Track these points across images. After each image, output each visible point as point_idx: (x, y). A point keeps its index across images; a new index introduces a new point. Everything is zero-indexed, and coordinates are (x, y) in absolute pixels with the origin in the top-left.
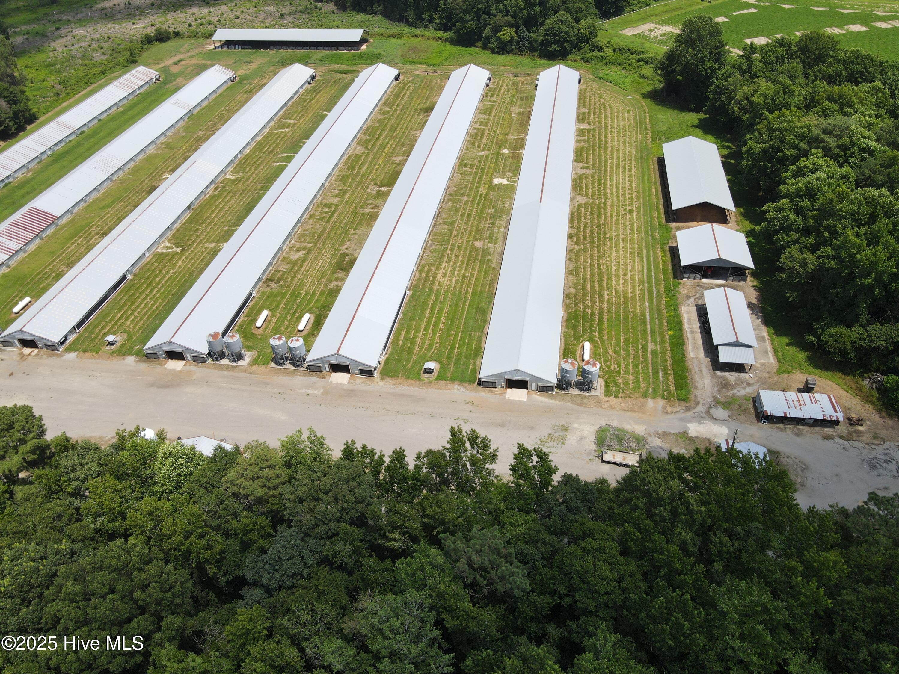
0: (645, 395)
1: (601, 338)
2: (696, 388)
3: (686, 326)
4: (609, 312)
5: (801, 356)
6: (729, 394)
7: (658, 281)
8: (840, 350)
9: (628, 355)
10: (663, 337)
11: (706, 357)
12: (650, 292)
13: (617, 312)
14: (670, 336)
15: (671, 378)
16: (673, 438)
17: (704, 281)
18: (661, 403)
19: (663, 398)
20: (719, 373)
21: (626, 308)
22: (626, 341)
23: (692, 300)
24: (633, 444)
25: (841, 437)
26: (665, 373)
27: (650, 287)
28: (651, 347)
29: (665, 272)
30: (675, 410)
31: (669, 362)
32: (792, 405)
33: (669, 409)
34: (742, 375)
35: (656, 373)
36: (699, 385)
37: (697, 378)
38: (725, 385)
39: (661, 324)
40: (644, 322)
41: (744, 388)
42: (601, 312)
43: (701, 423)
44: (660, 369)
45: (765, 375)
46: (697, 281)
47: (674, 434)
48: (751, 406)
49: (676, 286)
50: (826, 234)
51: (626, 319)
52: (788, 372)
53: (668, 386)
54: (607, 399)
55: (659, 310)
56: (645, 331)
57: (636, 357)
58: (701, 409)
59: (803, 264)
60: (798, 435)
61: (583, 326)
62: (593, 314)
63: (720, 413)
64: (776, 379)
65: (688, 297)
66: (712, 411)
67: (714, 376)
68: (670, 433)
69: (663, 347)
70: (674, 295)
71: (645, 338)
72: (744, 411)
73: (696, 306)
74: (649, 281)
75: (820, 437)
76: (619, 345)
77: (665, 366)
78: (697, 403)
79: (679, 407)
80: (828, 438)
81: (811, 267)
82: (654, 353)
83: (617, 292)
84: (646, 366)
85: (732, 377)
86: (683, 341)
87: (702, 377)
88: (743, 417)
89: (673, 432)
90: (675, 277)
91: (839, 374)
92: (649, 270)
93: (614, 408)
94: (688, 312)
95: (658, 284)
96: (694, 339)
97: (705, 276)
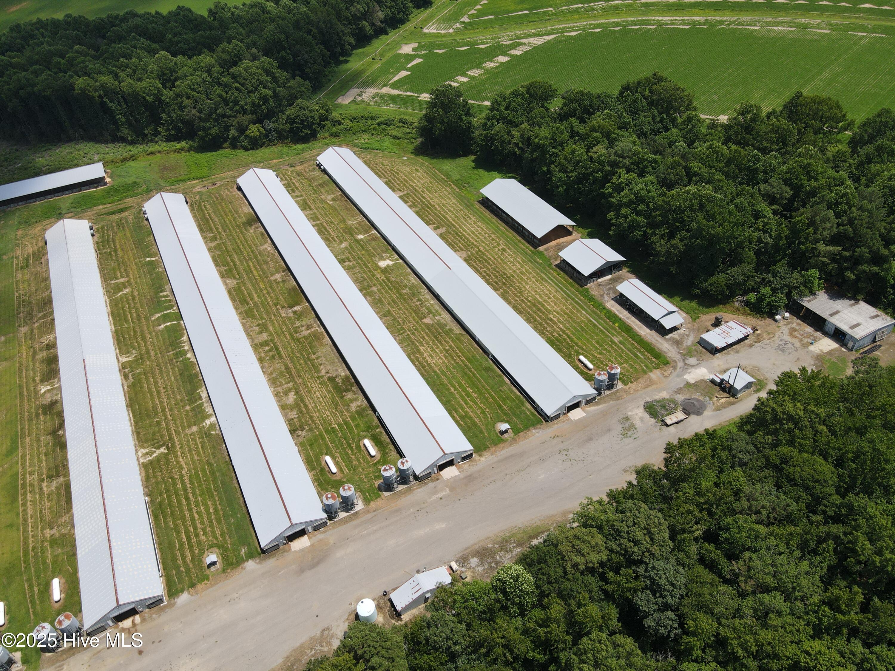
0: (645, 373)
1: (582, 349)
2: (665, 352)
3: (621, 316)
4: (568, 329)
5: (694, 304)
6: (684, 347)
7: (573, 293)
8: (720, 291)
9: (609, 352)
10: (616, 330)
11: (651, 330)
12: (577, 303)
13: (572, 326)
14: (618, 327)
15: (646, 353)
16: (685, 390)
17: (599, 280)
18: (658, 372)
19: (655, 368)
20: (667, 337)
21: (574, 321)
22: (598, 342)
23: (605, 296)
24: (673, 406)
25: (756, 342)
26: (641, 352)
27: (573, 299)
28: (616, 340)
29: (570, 284)
30: (669, 372)
31: (636, 344)
32: (725, 336)
33: (666, 374)
34: (679, 331)
35: (636, 355)
36: (665, 350)
37: (659, 345)
38: (677, 343)
39: (605, 322)
40: (595, 325)
41: (688, 339)
42: (563, 331)
43: (690, 373)
44: (635, 351)
45: (690, 325)
46: (595, 282)
47: (683, 387)
48: (701, 348)
49: (587, 291)
50: (677, 224)
51: (582, 328)
52: (698, 317)
53: (651, 360)
54: (627, 387)
55: (594, 312)
56: (601, 331)
57: (615, 351)
58: (680, 364)
59: (675, 247)
60: (737, 352)
61: (564, 346)
62: (560, 335)
63: (692, 361)
64: (696, 325)
65: (602, 296)
66: (687, 362)
67: (667, 340)
68: (681, 388)
69: (622, 336)
70: (593, 299)
71: (607, 336)
72: (701, 353)
73: (612, 299)
74: (569, 296)
75: (747, 348)
76: (597, 348)
77: (636, 347)
78: (675, 361)
79: (669, 370)
80: (751, 346)
81: (682, 248)
82: (621, 342)
83: (558, 313)
84: (626, 354)
85: (674, 335)
86: (628, 326)
87: (661, 344)
88: (703, 357)
89: (682, 386)
90: (581, 286)
91: (721, 306)
92: (561, 289)
93: (638, 390)
94: (613, 306)
95: (576, 296)
96: (634, 322)
97: (599, 277)
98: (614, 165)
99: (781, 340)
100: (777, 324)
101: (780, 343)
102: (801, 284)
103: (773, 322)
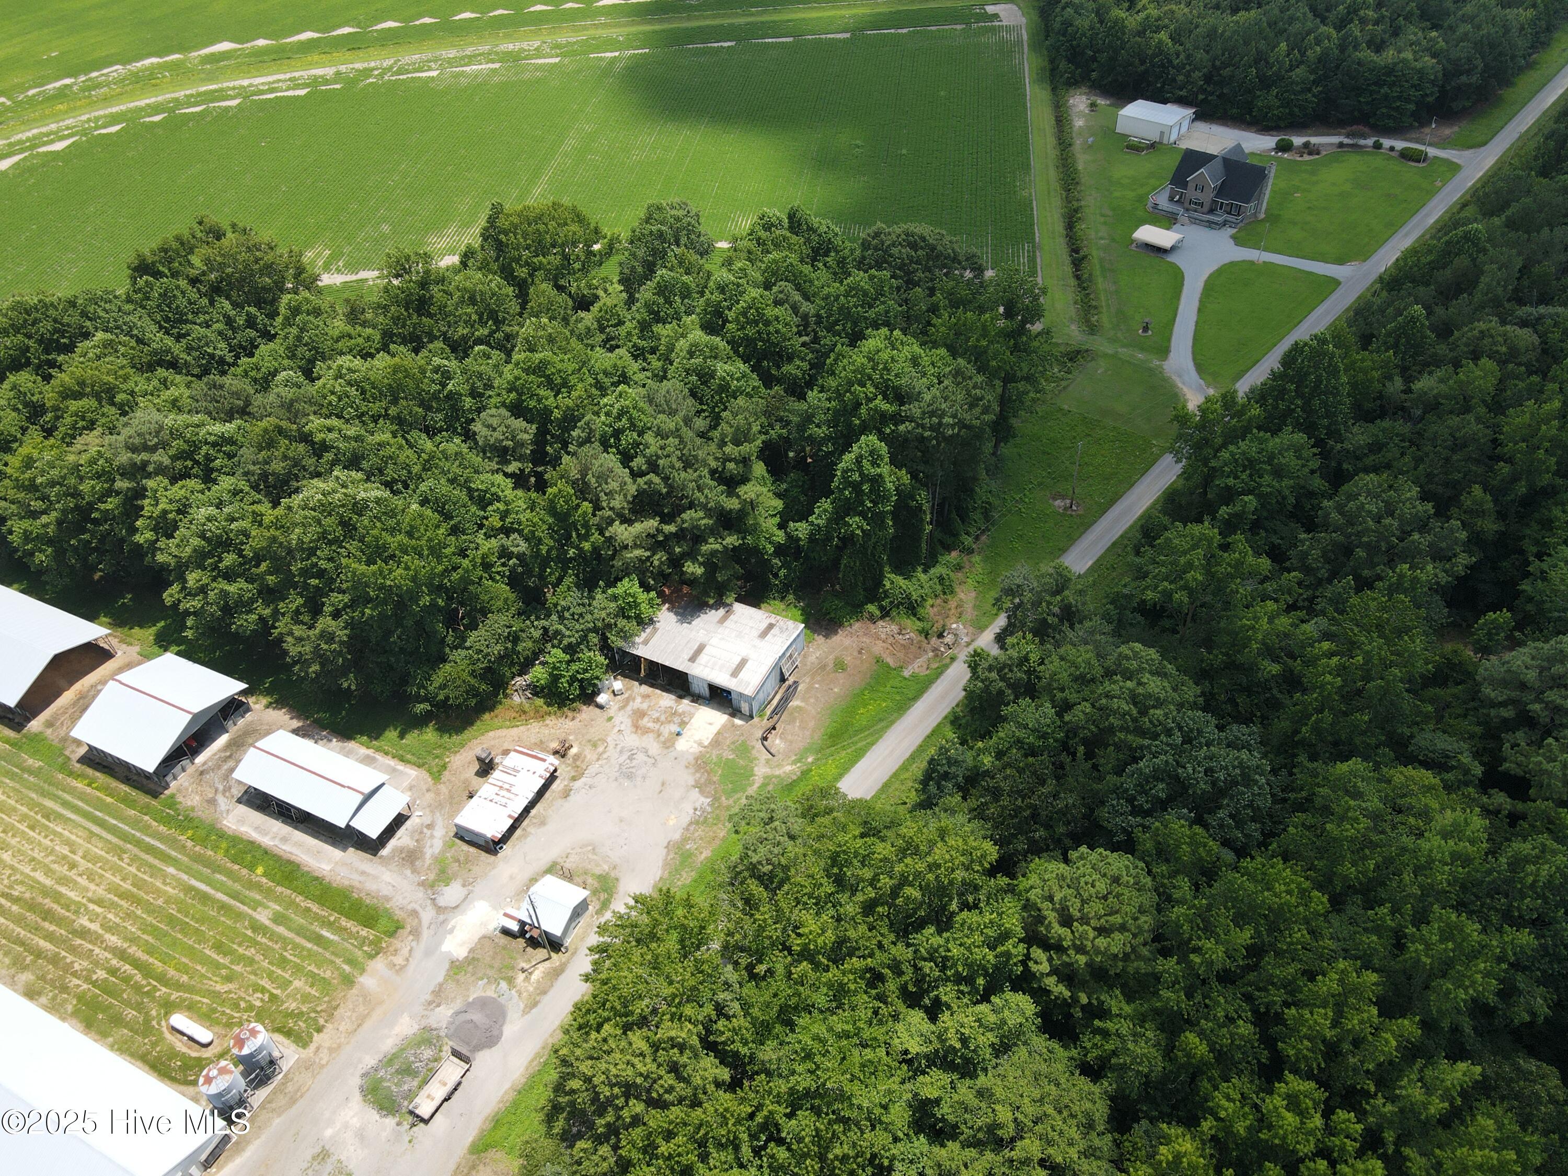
0: (349, 981)
1: (179, 986)
2: (388, 899)
3: (266, 841)
4: (133, 940)
5: (430, 734)
6: (428, 862)
7: (135, 823)
8: (467, 692)
9: (251, 961)
10: (258, 887)
11: (344, 849)
12: (150, 850)
13: (145, 927)
14: (265, 875)
15: (344, 922)
16: (451, 985)
17: (200, 759)
18: (378, 965)
19: (371, 957)
20: (384, 852)
21: (150, 909)
22: (219, 947)
23: (221, 800)
24: (428, 1053)
25: (574, 779)
26: (330, 925)
27: (138, 843)
28: (263, 917)
29: (125, 800)
30: (405, 951)
31: (315, 907)
32: (504, 801)
33: (399, 960)
34: (408, 824)
35: (319, 940)
36: (386, 891)
37: (371, 886)
38: (411, 857)
39: (229, 874)
40: (204, 898)
41: (432, 836)
42: (122, 955)
43: (451, 931)
44: (316, 927)
45: (430, 796)
46: (191, 769)
47: (446, 980)
48: (465, 847)
49: (172, 803)
50: (314, 582)
51: (171, 921)
52: (444, 767)
53: (356, 936)
54: (312, 1047)
55: (198, 859)
56: (223, 907)
57: (266, 952)
58: (427, 915)
59: (328, 637)
60: (543, 823)
61: (128, 1003)
62: (113, 972)
63: (451, 893)
64: (443, 789)
65: (212, 802)
66: (442, 902)
67: (386, 861)
68: (441, 985)
69: (278, 899)
70: (191, 820)
71: (239, 916)
72: (467, 861)
73: (239, 801)
74: (125, 837)
75: (560, 801)
76: (218, 966)
77: (317, 917)
78: (414, 913)
79: (403, 943)
80: (566, 794)
81: (342, 634)
82: (278, 919)
83: (99, 902)
84: (296, 946)
85: (402, 838)
86: (290, 862)
87: (375, 878)
88: (475, 869)
89: (440, 979)
90: (155, 795)
91: (487, 716)
92: (101, 824)
93: (339, 1046)
94: (242, 821)
95: (146, 829)
96: (299, 845)
97: (195, 752)
98: (138, 471)
99: (621, 752)
100: (605, 715)
101: (621, 760)
102: (616, 616)
103: (598, 710)
